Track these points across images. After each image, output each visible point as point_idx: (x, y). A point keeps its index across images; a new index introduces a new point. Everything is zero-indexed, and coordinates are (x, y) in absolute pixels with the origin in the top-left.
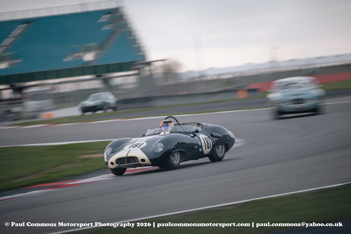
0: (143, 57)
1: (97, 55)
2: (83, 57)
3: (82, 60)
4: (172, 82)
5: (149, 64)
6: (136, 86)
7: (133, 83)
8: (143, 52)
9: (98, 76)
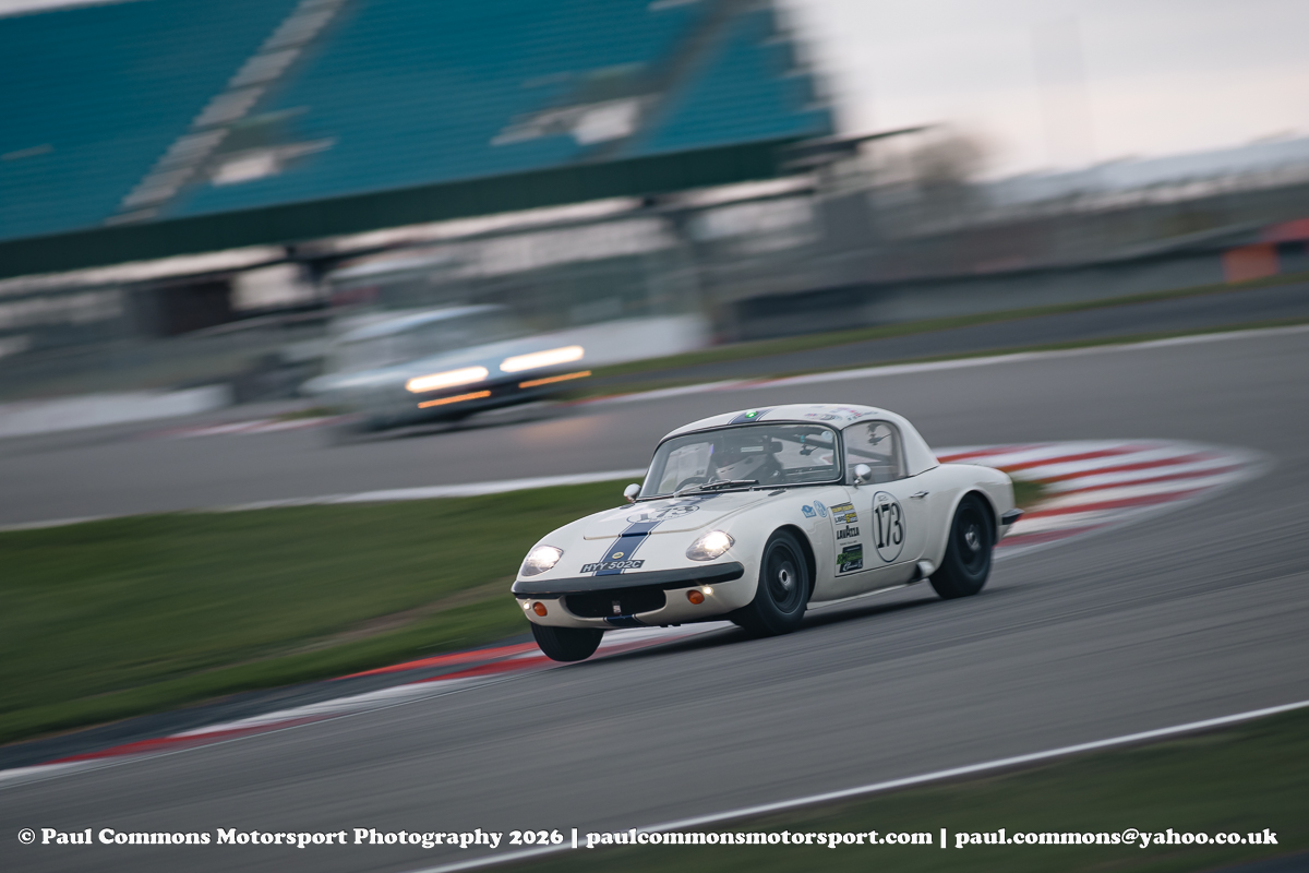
0: (827, 119)
1: (644, 115)
2: (574, 123)
3: (569, 141)
4: (955, 222)
5: (852, 147)
6: (811, 238)
7: (796, 229)
8: (827, 98)
9: (649, 203)
